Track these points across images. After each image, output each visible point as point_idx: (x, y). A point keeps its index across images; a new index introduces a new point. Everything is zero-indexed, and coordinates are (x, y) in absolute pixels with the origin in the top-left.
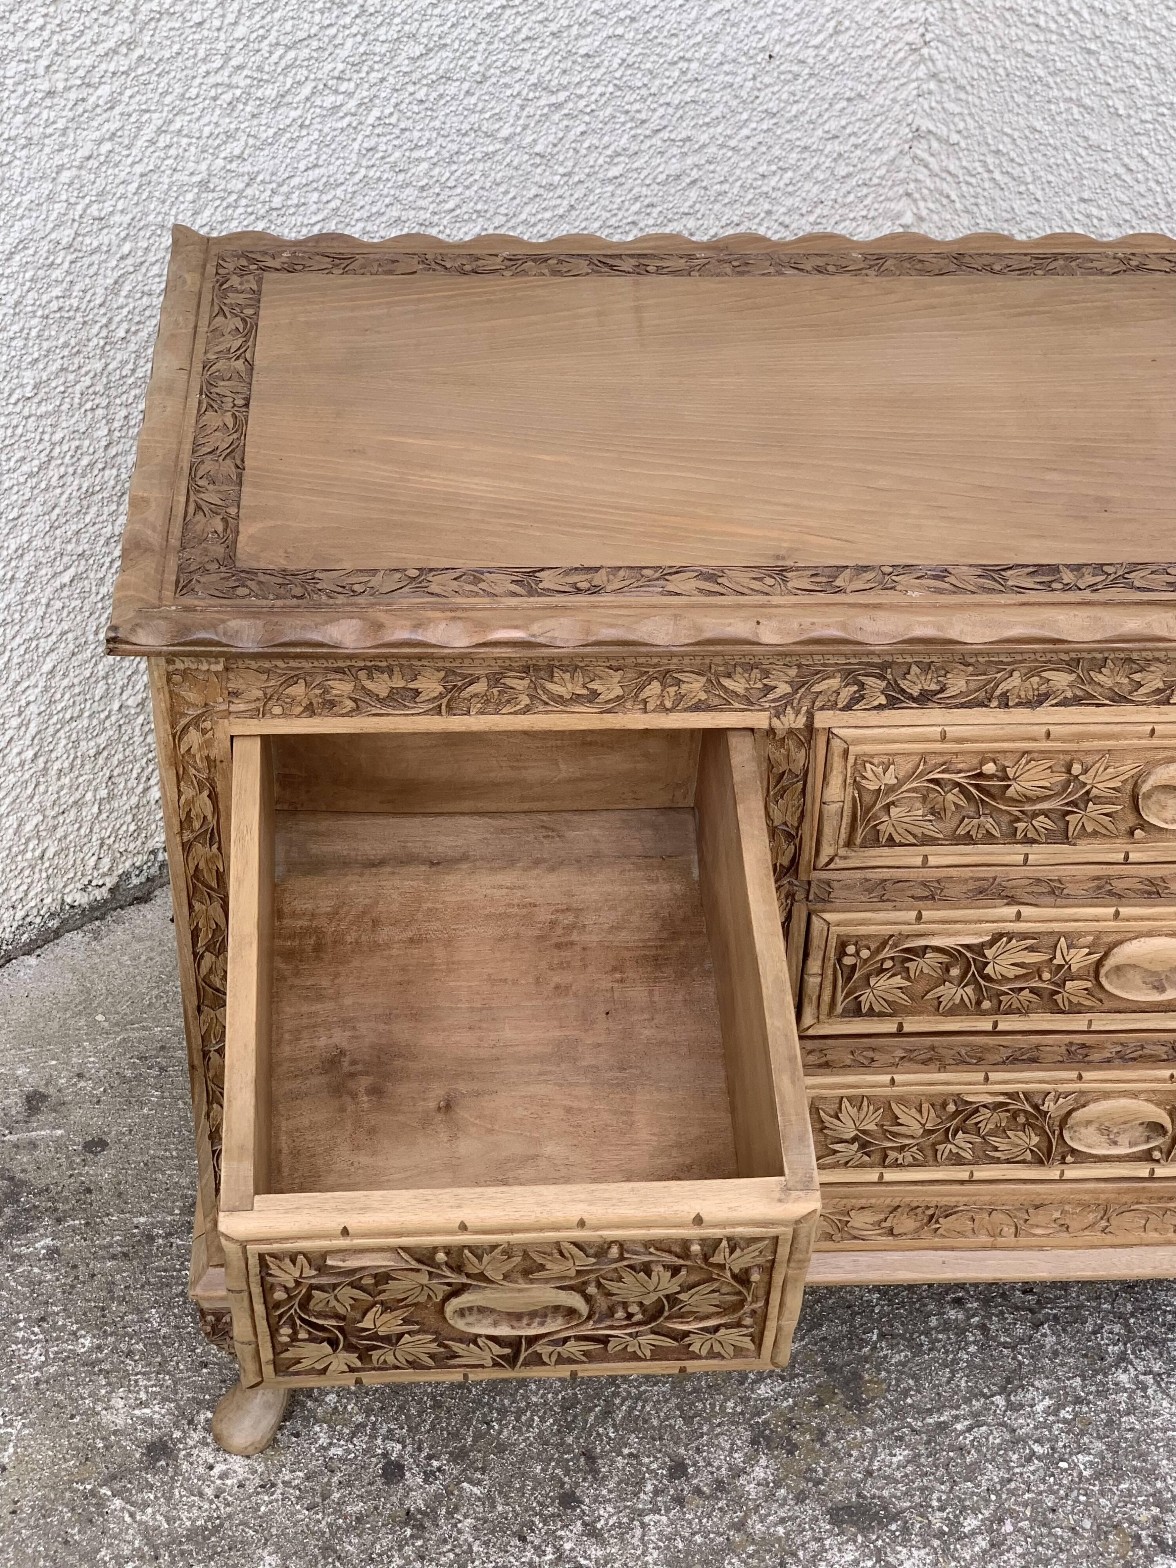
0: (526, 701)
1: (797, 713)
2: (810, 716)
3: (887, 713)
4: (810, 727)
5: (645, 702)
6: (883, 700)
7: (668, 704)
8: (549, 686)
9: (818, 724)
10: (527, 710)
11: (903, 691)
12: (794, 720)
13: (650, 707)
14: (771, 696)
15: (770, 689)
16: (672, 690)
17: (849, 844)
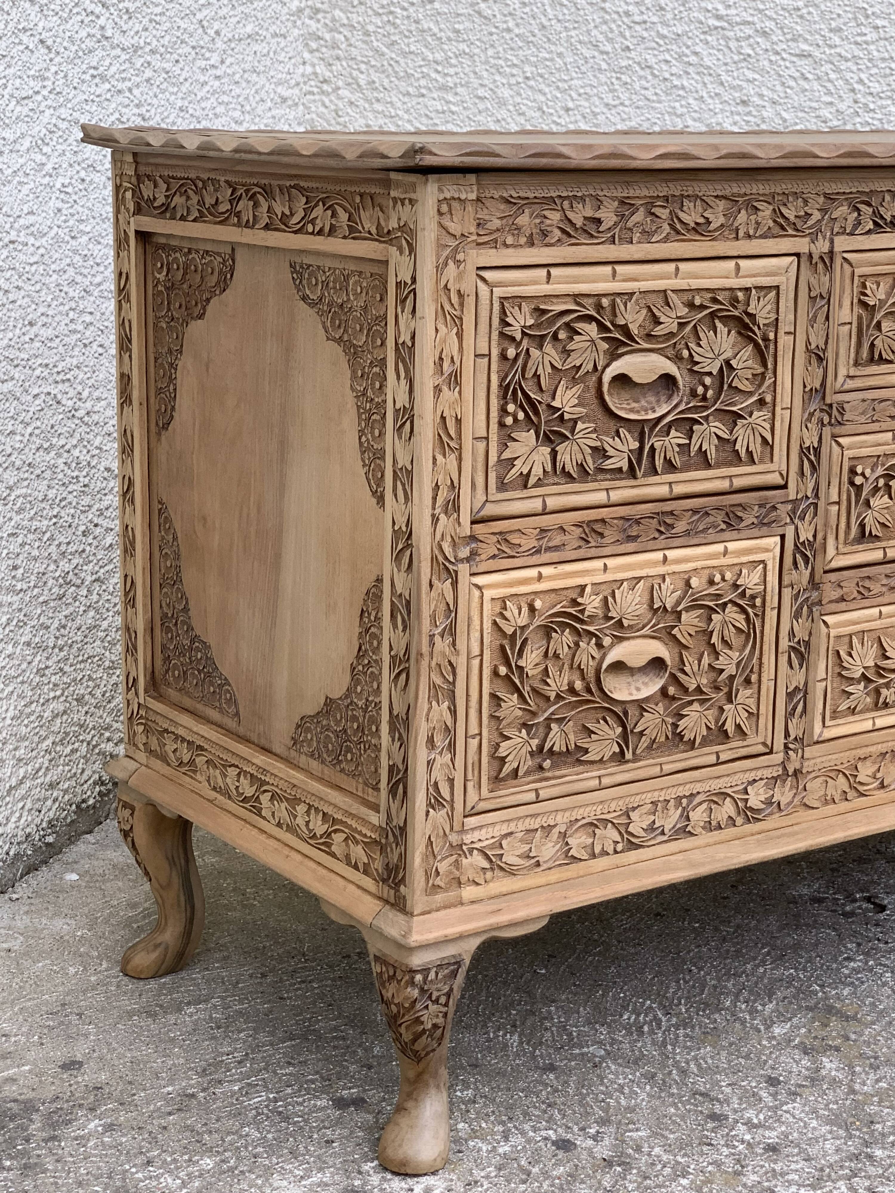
0: (666, 228)
1: (824, 238)
2: (832, 242)
3: (873, 236)
4: (831, 252)
5: (737, 230)
6: (871, 225)
7: (751, 232)
8: (681, 215)
9: (836, 249)
10: (665, 240)
11: (882, 217)
12: (822, 246)
13: (741, 234)
14: (810, 223)
15: (808, 215)
16: (753, 217)
17: (856, 364)
